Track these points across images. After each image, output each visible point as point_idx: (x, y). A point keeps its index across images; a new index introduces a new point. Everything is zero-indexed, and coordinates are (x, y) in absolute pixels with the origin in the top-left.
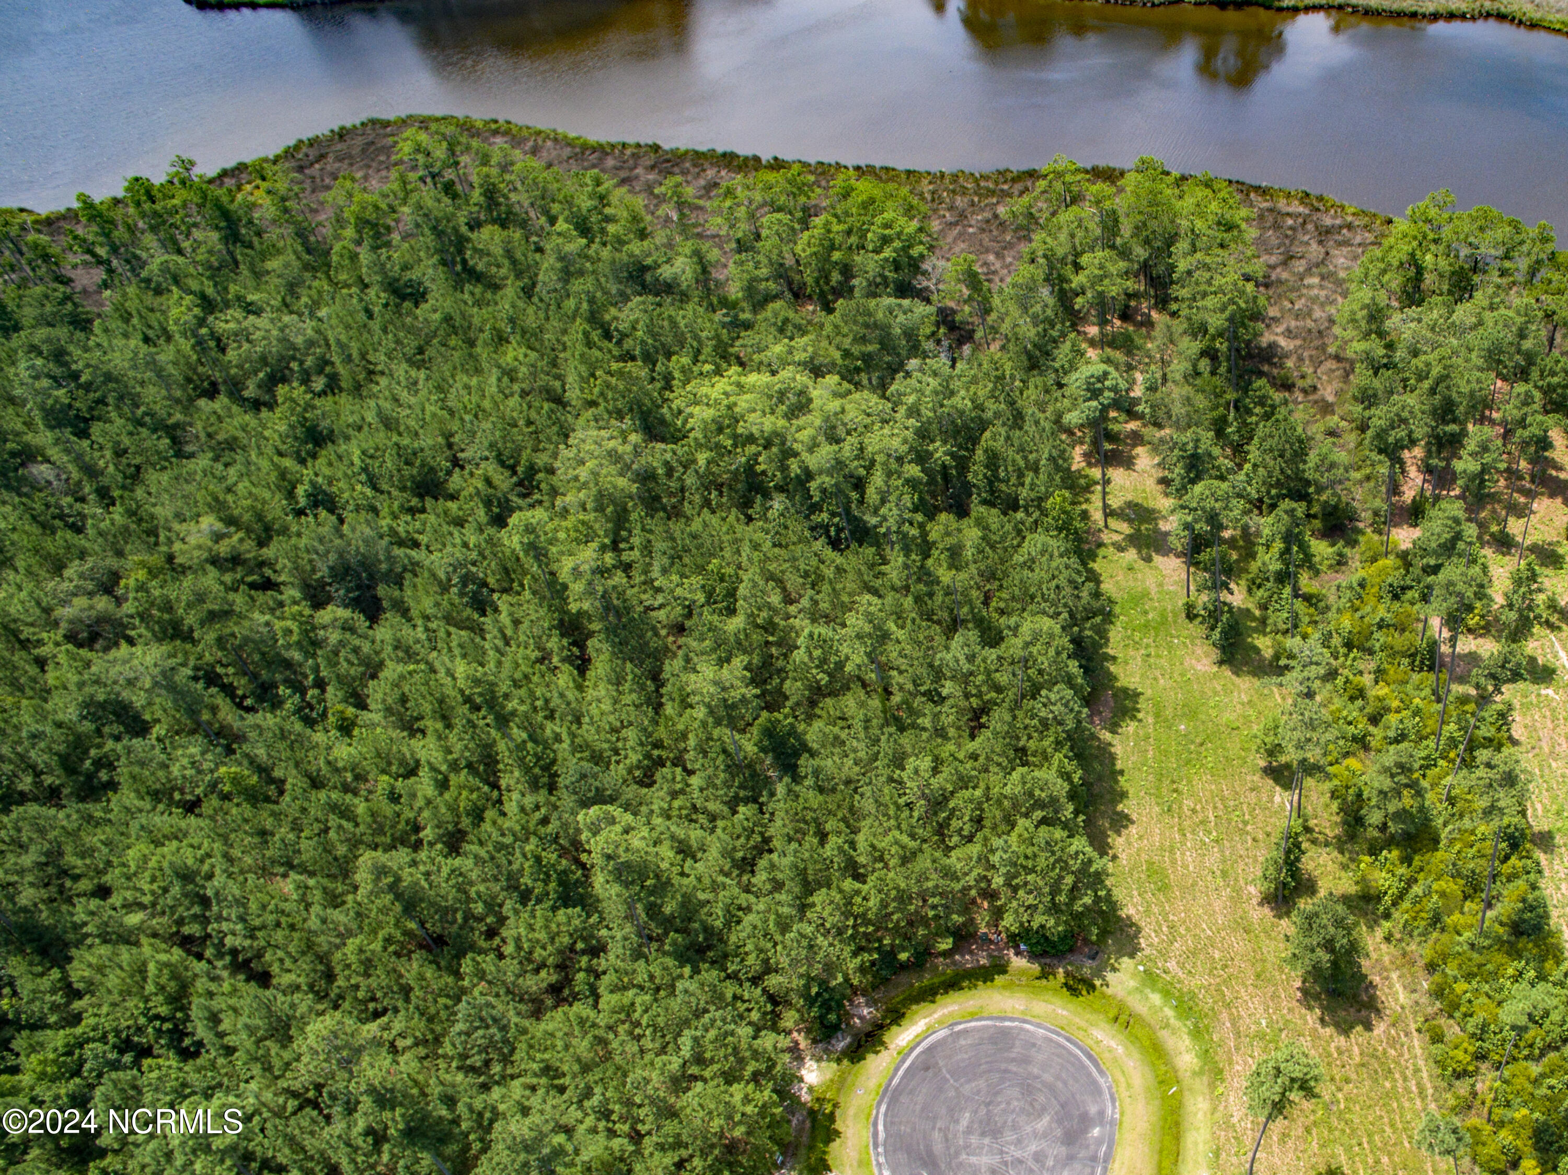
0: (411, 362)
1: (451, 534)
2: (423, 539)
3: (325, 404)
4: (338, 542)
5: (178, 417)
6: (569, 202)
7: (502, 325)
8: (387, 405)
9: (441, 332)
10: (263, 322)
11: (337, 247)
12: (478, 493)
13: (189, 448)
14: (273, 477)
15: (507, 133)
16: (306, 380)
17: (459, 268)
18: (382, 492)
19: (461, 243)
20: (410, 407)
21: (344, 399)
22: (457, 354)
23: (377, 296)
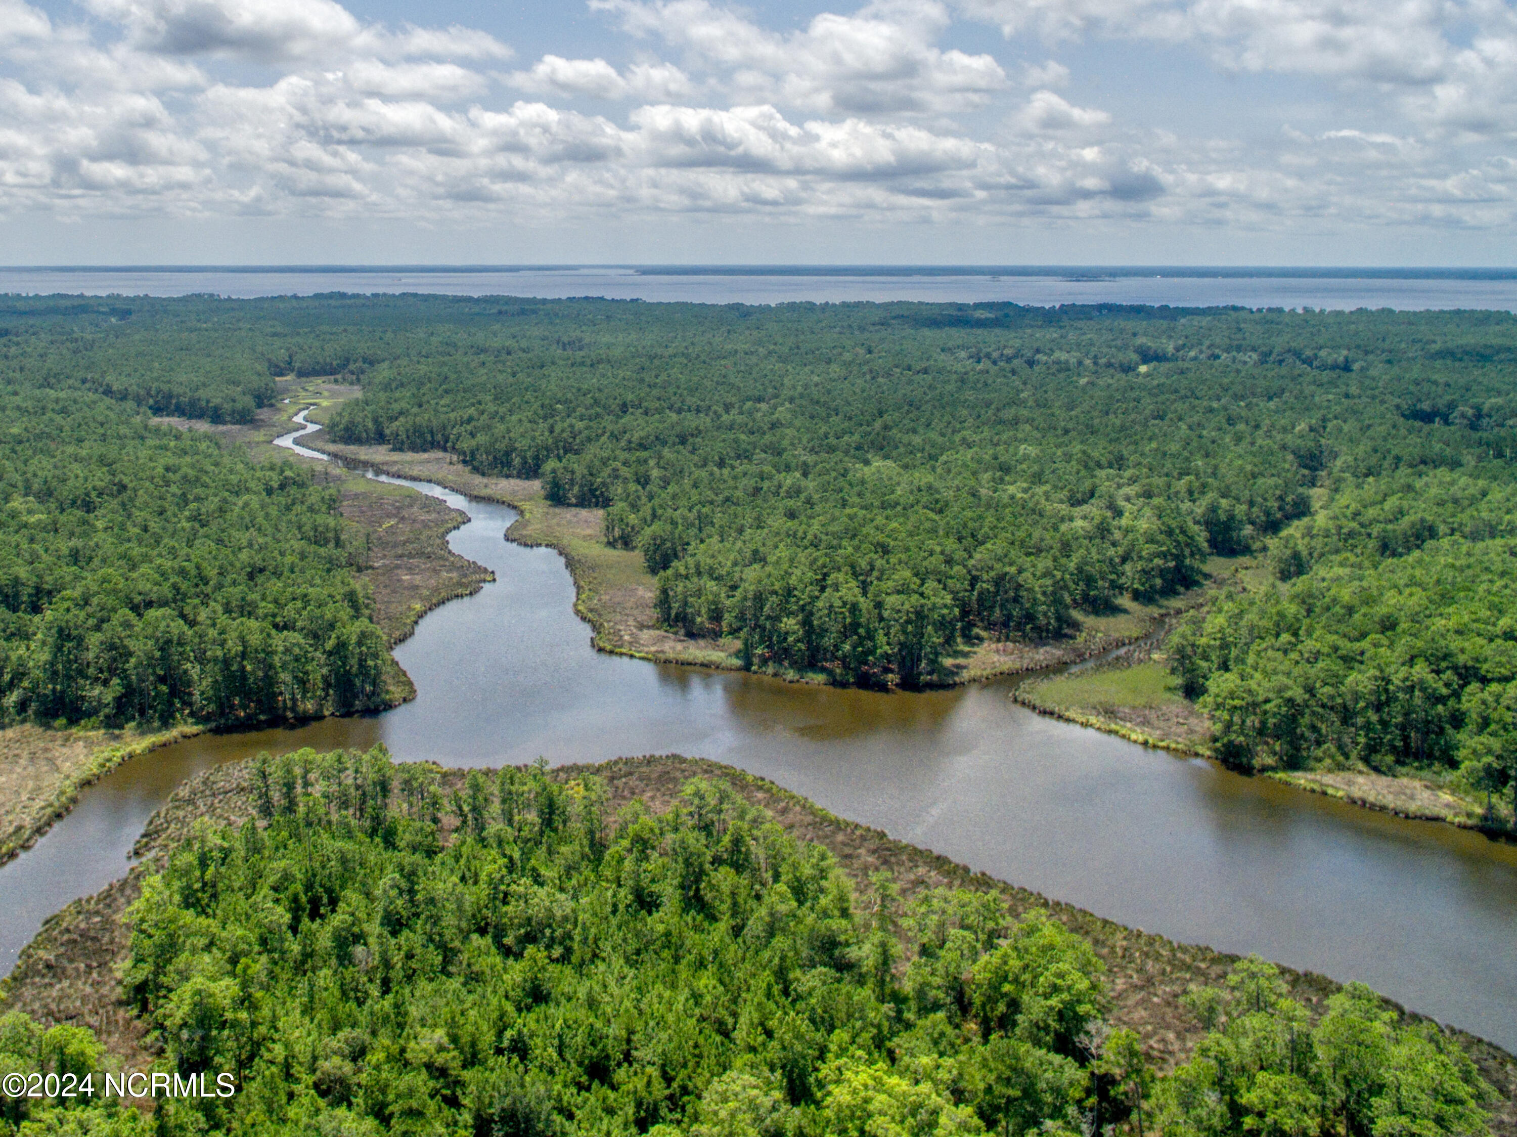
0: (627, 960)
1: (601, 1119)
2: (579, 1114)
3: (553, 970)
4: (518, 1089)
5: (457, 944)
6: (795, 867)
7: (705, 952)
8: (597, 988)
9: (659, 943)
10: (542, 892)
11: (612, 850)
12: (635, 1092)
13: (451, 968)
14: (495, 1015)
15: (769, 790)
16: (548, 947)
17: (691, 893)
18: (564, 1060)
19: (700, 874)
20: (612, 996)
21: (568, 970)
22: (663, 965)
23: (625, 896)
